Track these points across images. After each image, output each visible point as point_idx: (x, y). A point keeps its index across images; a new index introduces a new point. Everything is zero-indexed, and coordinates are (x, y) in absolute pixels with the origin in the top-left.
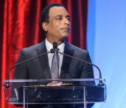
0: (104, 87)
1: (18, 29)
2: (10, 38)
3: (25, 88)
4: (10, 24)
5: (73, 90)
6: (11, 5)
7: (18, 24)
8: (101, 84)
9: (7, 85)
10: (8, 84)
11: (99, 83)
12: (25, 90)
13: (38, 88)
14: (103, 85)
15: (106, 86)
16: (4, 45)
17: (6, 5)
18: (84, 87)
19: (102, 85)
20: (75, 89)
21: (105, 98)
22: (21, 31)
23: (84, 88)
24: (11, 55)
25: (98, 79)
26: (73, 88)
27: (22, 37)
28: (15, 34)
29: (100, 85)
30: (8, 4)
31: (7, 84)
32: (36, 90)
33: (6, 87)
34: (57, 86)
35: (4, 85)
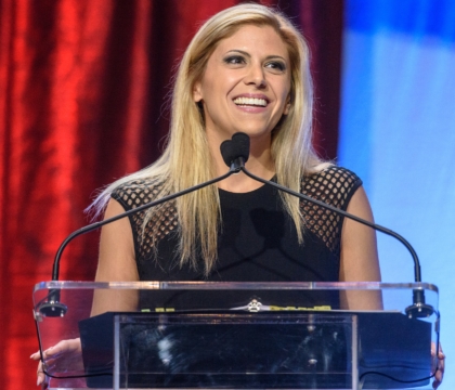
1: (52, 172)
3: (120, 319)
10: (53, 298)
11: (410, 303)
12: (123, 326)
13: (170, 320)
15: (439, 316)
18: (354, 319)
19: (423, 309)
20: (318, 327)
25: (410, 285)
26: (311, 322)
27: (65, 205)
29: (417, 309)
30: (12, 70)
31: (49, 300)
32: (162, 328)
33: (47, 311)
34: (247, 312)
35: (38, 305)
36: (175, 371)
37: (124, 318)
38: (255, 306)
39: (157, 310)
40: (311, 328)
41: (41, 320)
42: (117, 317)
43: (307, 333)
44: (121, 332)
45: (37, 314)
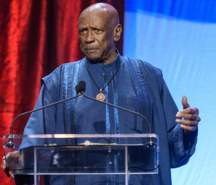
9: (10, 143)
10: (11, 141)
12: (37, 151)
14: (155, 144)
18: (126, 148)
19: (152, 144)
20: (112, 151)
25: (147, 135)
26: (110, 149)
29: (150, 144)
31: (9, 141)
32: (52, 152)
33: (8, 146)
34: (84, 146)
35: (5, 144)
36: (59, 167)
37: (38, 148)
38: (87, 143)
39: (50, 145)
40: (110, 151)
41: (6, 149)
42: (35, 148)
43: (108, 153)
44: (37, 154)
45: (4, 147)
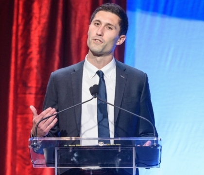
0: (159, 148)
1: (31, 60)
2: (19, 72)
4: (20, 52)
5: (120, 151)
6: (21, 28)
7: (31, 52)
8: (155, 144)
9: (35, 143)
12: (58, 151)
13: (73, 149)
14: (158, 145)
15: (161, 147)
16: (12, 82)
17: (14, 28)
18: (134, 148)
20: (122, 151)
21: (159, 162)
22: (34, 63)
23: (132, 148)
24: (20, 96)
27: (35, 71)
28: (26, 67)
30: (18, 26)
32: (71, 151)
33: (33, 146)
35: (30, 144)
38: (101, 144)
39: (69, 146)
42: (56, 148)
45: (30, 147)
